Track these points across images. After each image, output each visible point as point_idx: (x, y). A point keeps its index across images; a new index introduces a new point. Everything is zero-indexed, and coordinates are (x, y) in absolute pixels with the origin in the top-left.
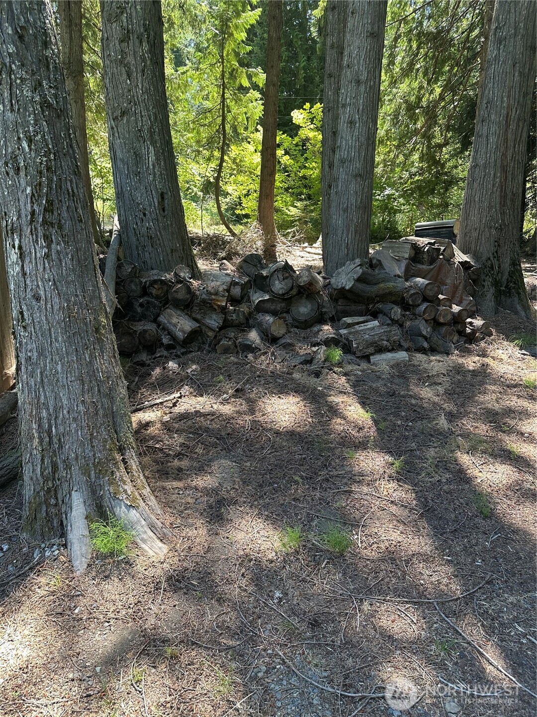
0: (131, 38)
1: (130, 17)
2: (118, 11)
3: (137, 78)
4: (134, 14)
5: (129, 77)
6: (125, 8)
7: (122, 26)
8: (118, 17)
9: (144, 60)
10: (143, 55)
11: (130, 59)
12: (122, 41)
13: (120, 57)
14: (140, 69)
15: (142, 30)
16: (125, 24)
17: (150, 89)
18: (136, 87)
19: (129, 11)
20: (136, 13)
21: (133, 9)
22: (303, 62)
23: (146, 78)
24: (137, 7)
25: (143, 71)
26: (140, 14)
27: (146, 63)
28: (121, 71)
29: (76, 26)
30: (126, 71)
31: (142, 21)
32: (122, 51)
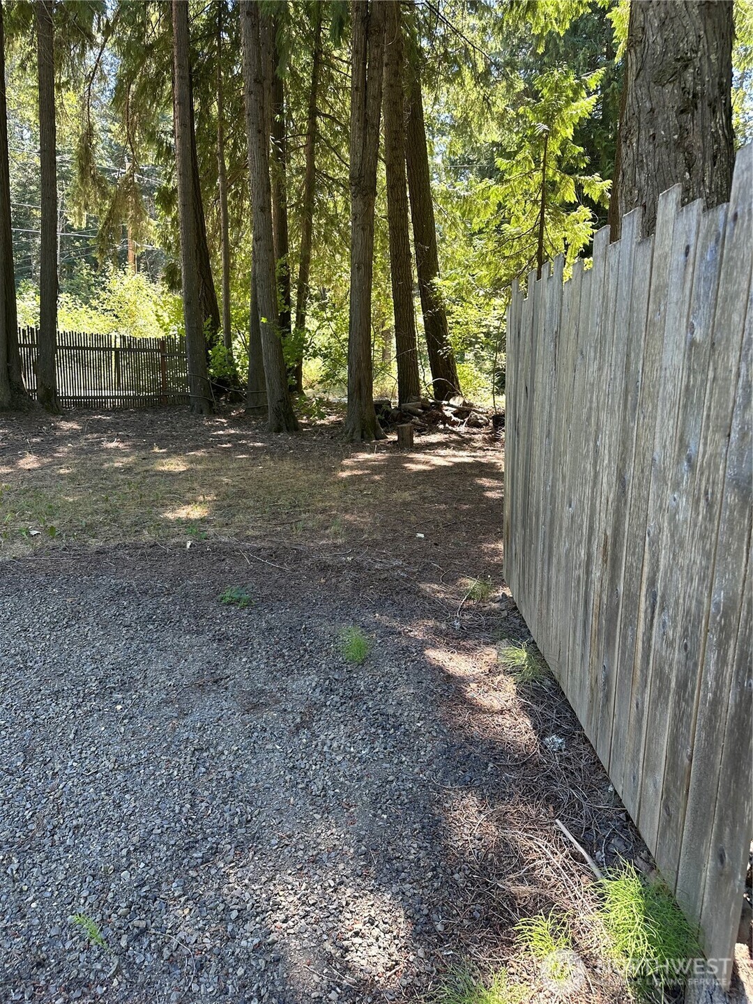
0: (699, 106)
1: (699, 74)
2: (679, 65)
3: (703, 170)
4: (706, 67)
5: (689, 168)
6: (690, 60)
7: (683, 88)
8: (677, 75)
9: (716, 141)
10: (717, 131)
11: (695, 140)
12: (682, 112)
13: (676, 137)
14: (709, 154)
15: (716, 91)
16: (690, 84)
17: (722, 186)
18: (698, 184)
19: (697, 64)
20: (709, 66)
21: (705, 60)
22: (609, 169)
23: (717, 169)
24: (712, 57)
25: (715, 157)
26: (715, 67)
27: (719, 144)
28: (676, 160)
29: (373, 128)
30: (686, 159)
31: (717, 79)
32: (681, 127)
